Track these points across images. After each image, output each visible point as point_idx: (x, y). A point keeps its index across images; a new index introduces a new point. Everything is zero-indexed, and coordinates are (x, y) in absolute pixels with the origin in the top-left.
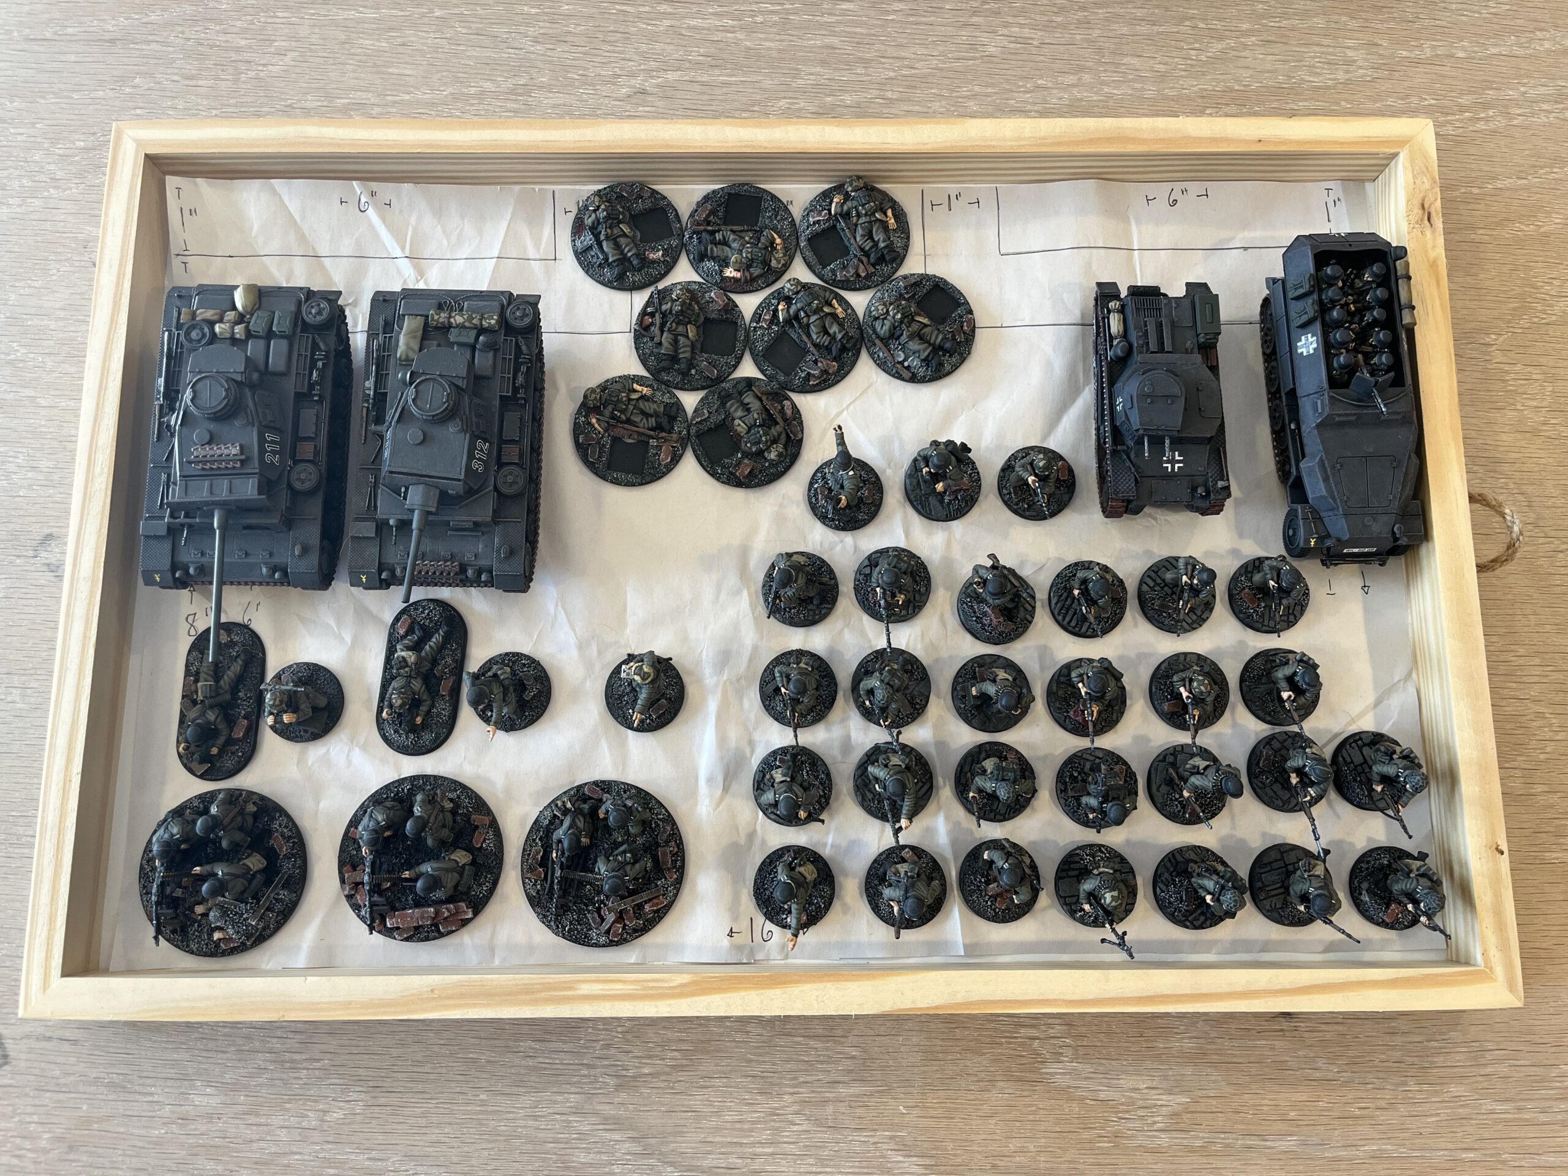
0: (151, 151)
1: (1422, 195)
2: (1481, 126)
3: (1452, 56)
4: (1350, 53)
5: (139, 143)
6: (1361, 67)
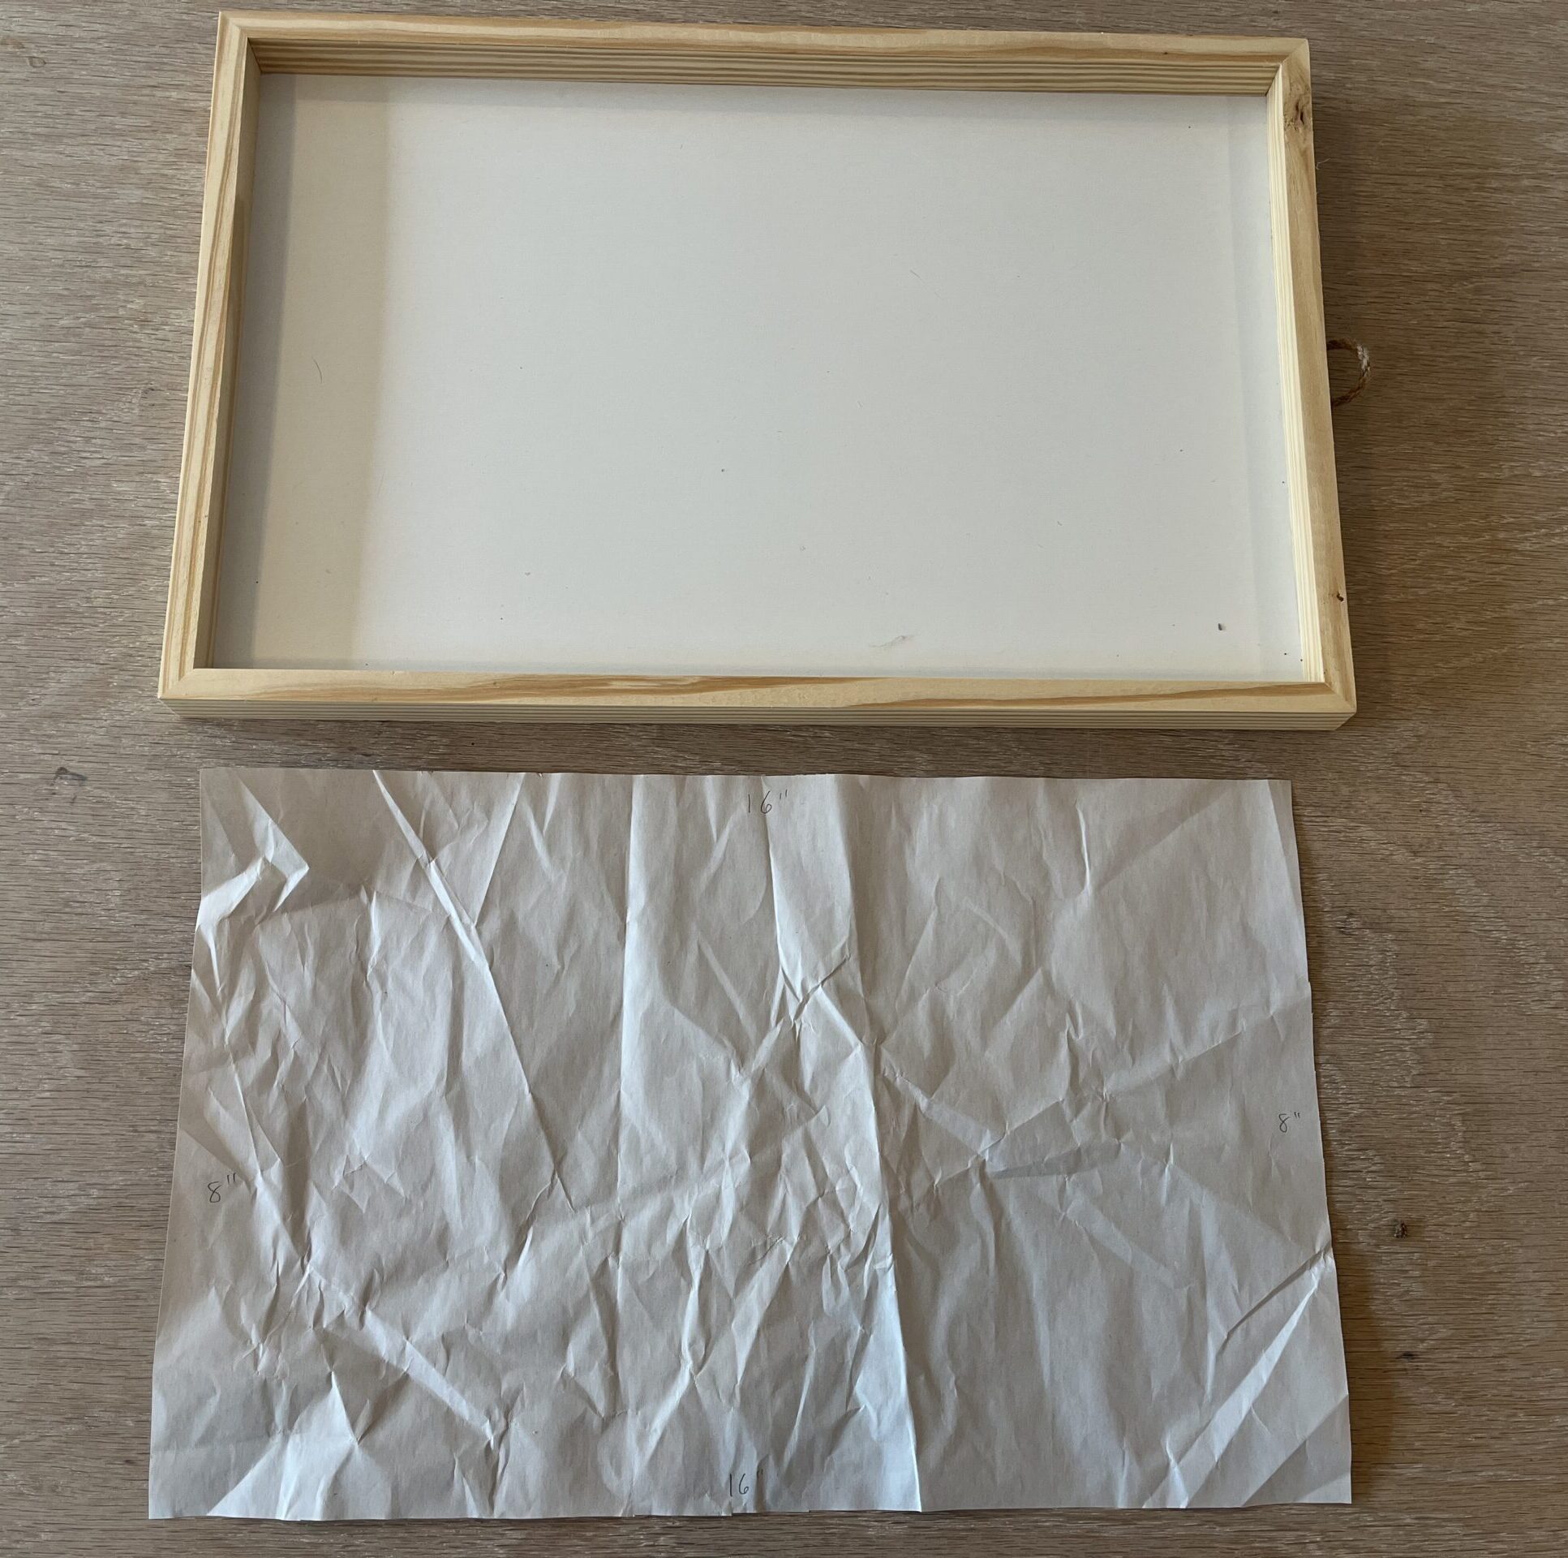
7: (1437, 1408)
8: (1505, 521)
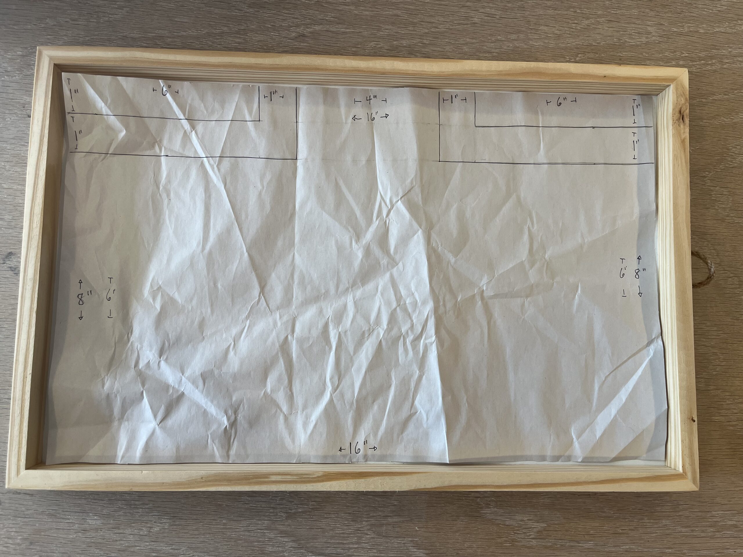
0: (57, 62)
1: (680, 106)
2: (709, 68)
3: (697, 32)
4: (649, 28)
5: (51, 58)
6: (654, 36)
7: (604, 515)
8: (684, 55)
